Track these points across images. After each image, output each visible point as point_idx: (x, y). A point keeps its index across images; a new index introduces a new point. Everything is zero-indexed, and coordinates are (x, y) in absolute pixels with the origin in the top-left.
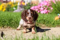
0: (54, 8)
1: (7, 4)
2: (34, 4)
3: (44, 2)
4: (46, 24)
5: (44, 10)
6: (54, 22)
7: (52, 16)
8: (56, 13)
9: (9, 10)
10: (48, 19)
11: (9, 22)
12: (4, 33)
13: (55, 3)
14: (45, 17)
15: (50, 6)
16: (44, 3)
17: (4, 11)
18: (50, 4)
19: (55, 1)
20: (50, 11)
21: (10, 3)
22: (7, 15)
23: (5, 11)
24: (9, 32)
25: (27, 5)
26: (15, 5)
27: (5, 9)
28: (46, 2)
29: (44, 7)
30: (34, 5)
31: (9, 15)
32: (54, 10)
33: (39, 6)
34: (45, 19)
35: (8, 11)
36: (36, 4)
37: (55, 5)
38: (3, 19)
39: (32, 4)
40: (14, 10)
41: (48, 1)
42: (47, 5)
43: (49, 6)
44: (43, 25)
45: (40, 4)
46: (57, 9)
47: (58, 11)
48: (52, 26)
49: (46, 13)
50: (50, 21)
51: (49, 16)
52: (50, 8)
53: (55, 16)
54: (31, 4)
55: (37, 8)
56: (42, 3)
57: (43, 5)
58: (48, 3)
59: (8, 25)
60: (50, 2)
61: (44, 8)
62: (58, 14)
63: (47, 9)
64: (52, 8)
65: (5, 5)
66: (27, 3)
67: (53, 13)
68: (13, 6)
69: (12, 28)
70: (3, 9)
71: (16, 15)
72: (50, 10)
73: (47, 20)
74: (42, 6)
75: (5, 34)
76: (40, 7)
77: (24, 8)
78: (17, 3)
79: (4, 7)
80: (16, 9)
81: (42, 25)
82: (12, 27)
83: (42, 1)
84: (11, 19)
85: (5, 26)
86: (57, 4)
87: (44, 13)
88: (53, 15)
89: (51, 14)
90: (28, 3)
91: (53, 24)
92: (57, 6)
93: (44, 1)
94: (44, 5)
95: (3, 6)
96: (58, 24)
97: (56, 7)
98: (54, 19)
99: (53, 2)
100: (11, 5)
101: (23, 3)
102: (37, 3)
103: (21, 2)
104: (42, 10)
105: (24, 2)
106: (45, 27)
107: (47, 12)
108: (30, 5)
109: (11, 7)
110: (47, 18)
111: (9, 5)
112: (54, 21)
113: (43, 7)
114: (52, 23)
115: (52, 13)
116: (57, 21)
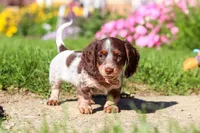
0: (183, 28)
1: (23, 11)
3: (149, 8)
4: (152, 83)
5: (146, 34)
6: (182, 76)
7: (175, 55)
8: (187, 45)
9: (29, 31)
10: (160, 67)
11: (25, 75)
12: (7, 112)
14: (149, 59)
15: (170, 21)
16: (148, 12)
17: (9, 34)
18: (169, 13)
20: (169, 39)
21: (31, 9)
22: (21, 48)
23: (15, 35)
24: (22, 108)
26: (50, 16)
27: (13, 29)
28: (155, 6)
29: (148, 25)
30: (113, 16)
32: (182, 34)
33: (132, 21)
34: (150, 66)
36: (121, 12)
38: (4, 61)
39: (109, 13)
40: (44, 33)
41: (164, 3)
42: (159, 18)
43: (167, 22)
44: (143, 87)
45: (135, 14)
46: (191, 34)
47: (196, 41)
48: (172, 91)
49: (155, 46)
50: (166, 73)
52: (169, 29)
54: (103, 14)
55: (124, 28)
56: (142, 10)
57: (144, 17)
58: (161, 10)
59: (22, 84)
60: (171, 9)
61: (149, 30)
62: (196, 50)
63: (160, 32)
64: (175, 30)
65: (14, 15)
66: (91, 9)
67: (177, 45)
68: (43, 17)
69: (33, 95)
70: (7, 27)
71: (51, 51)
72: (168, 35)
73: (157, 69)
74: (142, 22)
75: (11, 114)
76: (136, 25)
77: (81, 27)
78: (57, 9)
79: (12, 22)
80: (52, 30)
81: (137, 86)
82: (34, 90)
83: (144, 4)
84: (32, 64)
85: (12, 87)
86: (193, 15)
87: (147, 46)
88: (179, 53)
89: (171, 48)
90: (96, 10)
91: (177, 84)
92: (193, 21)
93: (151, 3)
94: (148, 19)
95: (8, 19)
96: (195, 83)
97: (188, 26)
99: (180, 9)
100: (35, 15)
102: (125, 10)
107: (160, 40)
109: (37, 20)
110: (157, 64)
111: (27, 15)
112: (180, 74)
113: (144, 25)
114: (175, 80)
115: (174, 46)
116: (191, 76)
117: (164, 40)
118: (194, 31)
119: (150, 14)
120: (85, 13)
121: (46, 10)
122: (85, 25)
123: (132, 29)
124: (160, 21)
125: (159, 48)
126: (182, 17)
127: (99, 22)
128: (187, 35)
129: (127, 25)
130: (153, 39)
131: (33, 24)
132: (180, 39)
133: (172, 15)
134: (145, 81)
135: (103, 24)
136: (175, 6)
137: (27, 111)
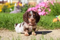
0: (52, 10)
1: (4, 5)
2: (32, 5)
3: (42, 4)
4: (44, 26)
5: (41, 11)
6: (53, 24)
9: (6, 11)
11: (5, 24)
13: (53, 5)
14: (42, 19)
15: (48, 7)
16: (41, 5)
18: (48, 5)
19: (53, 2)
20: (48, 13)
22: (4, 16)
25: (24, 6)
26: (12, 6)
28: (44, 3)
29: (42, 9)
31: (6, 16)
33: (37, 8)
34: (43, 21)
35: (4, 12)
36: (33, 5)
39: (30, 5)
40: (10, 11)
41: (46, 2)
42: (45, 6)
43: (47, 8)
45: (38, 5)
46: (55, 11)
47: (56, 13)
49: (44, 15)
50: (48, 23)
52: (48, 10)
53: (54, 18)
57: (41, 6)
58: (46, 4)
59: (5, 27)
60: (48, 4)
63: (45, 11)
65: (1, 6)
69: (8, 30)
72: (48, 12)
73: (45, 22)
77: (21, 9)
80: (13, 11)
81: (39, 27)
82: (8, 29)
84: (7, 21)
85: (2, 28)
86: (55, 5)
87: (41, 15)
88: (51, 17)
89: (49, 15)
91: (51, 26)
92: (55, 7)
93: (42, 2)
94: (42, 7)
96: (57, 26)
98: (53, 21)
99: (51, 4)
100: (7, 6)
101: (20, 4)
102: (35, 4)
103: (18, 3)
104: (39, 12)
105: (21, 3)
106: (42, 29)
108: (27, 7)
109: (8, 8)
110: (45, 20)
111: (5, 6)
113: (41, 9)
115: (50, 15)
116: (55, 24)
117: (47, 13)
118: (55, 10)
119: (42, 5)
120: (22, 5)
121: (11, 5)
122: (22, 9)
123: (37, 10)
124: (45, 8)
125: (45, 16)
126: (52, 6)
127: (27, 8)
128: (53, 12)
129: (35, 9)
130: (43, 13)
132: (51, 13)
133: (49, 6)
134: (42, 26)
135: (28, 8)
136: (50, 3)
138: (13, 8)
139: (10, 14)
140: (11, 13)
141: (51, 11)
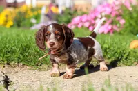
1: (17, 10)
2: (81, 10)
3: (104, 7)
4: (109, 58)
5: (103, 25)
6: (129, 53)
7: (124, 39)
8: (131, 32)
9: (22, 24)
10: (114, 47)
11: (22, 54)
12: (11, 80)
13: (131, 9)
14: (106, 41)
15: (119, 15)
17: (8, 26)
18: (118, 10)
19: (131, 3)
20: (119, 27)
21: (23, 9)
22: (18, 35)
24: (22, 77)
26: (36, 13)
27: (11, 23)
28: (108, 5)
31: (22, 35)
32: (128, 24)
33: (93, 16)
34: (107, 47)
35: (19, 26)
36: (84, 10)
37: (130, 13)
38: (8, 45)
39: (76, 11)
40: (32, 25)
41: (114, 3)
42: (111, 13)
43: (117, 16)
45: (95, 11)
49: (109, 32)
50: (119, 51)
51: (117, 38)
52: (119, 21)
53: (132, 39)
54: (72, 11)
55: (87, 21)
56: (100, 9)
57: (101, 13)
58: (113, 8)
59: (20, 60)
60: (119, 7)
63: (112, 23)
64: (122, 21)
65: (11, 13)
66: (64, 8)
69: (28, 67)
70: (6, 22)
72: (118, 25)
74: (100, 16)
75: (14, 81)
76: (95, 18)
77: (57, 20)
78: (41, 9)
79: (10, 18)
80: (37, 23)
84: (26, 46)
85: (13, 62)
86: (135, 11)
87: (103, 33)
88: (126, 37)
89: (120, 33)
90: (67, 8)
91: (126, 58)
92: (135, 15)
93: (105, 3)
94: (103, 14)
95: (7, 16)
97: (132, 18)
98: (129, 46)
99: (126, 7)
100: (26, 13)
101: (53, 9)
102: (87, 8)
103: (50, 6)
105: (57, 6)
107: (112, 29)
108: (70, 14)
109: (27, 17)
110: (112, 45)
111: (20, 13)
112: (128, 51)
113: (101, 18)
115: (122, 32)
116: (135, 53)
117: (115, 28)
118: (136, 22)
119: (105, 11)
121: (32, 10)
122: (59, 19)
123: (93, 22)
124: (112, 16)
125: (111, 34)
126: (127, 12)
127: (69, 17)
128: (131, 25)
129: (89, 18)
130: (107, 28)
131: (24, 19)
132: (127, 28)
133: (120, 11)
134: (104, 57)
135: (73, 18)
136: (122, 5)
137: (24, 79)
138: (37, 17)
139: (33, 31)
140: (33, 28)
141: (124, 24)
